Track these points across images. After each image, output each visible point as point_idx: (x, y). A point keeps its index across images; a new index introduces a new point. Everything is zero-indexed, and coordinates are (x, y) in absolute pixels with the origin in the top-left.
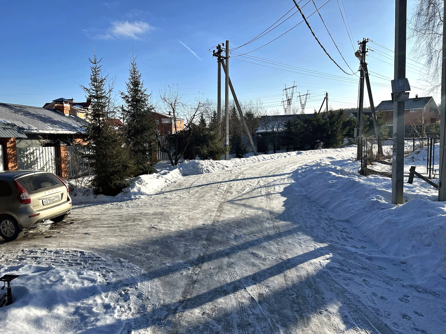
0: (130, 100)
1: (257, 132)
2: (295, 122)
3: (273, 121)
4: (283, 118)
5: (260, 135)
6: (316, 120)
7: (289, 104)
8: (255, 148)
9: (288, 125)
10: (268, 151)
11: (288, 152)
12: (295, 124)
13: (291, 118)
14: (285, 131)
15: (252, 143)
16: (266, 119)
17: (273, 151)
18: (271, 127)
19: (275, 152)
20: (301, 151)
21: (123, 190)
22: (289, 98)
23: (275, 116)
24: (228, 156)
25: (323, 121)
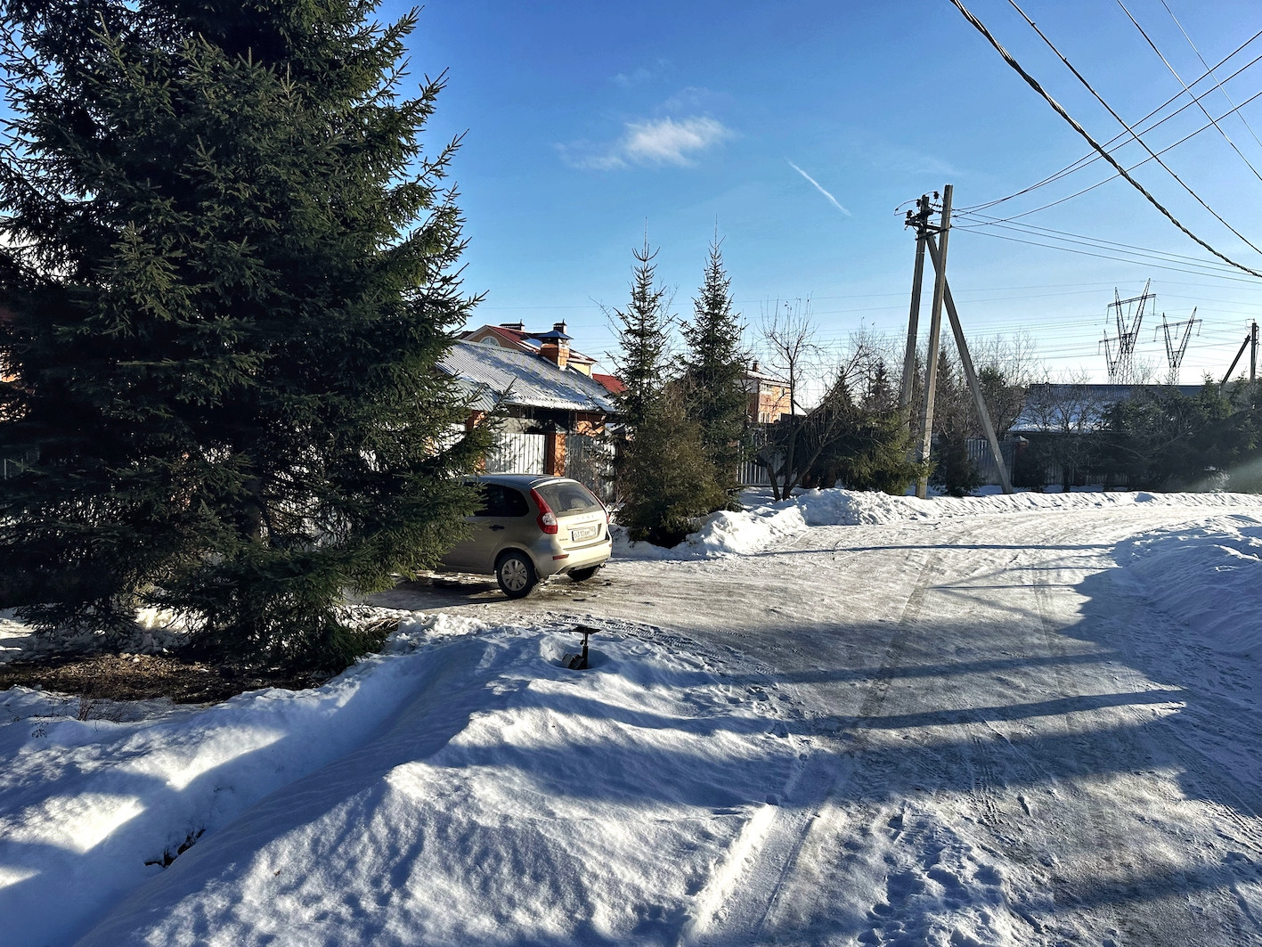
0: (700, 337)
1: (1013, 428)
2: (1138, 406)
3: (1067, 399)
4: (1099, 393)
5: (1023, 439)
6: (1206, 406)
7: (1127, 349)
8: (1006, 475)
9: (1116, 415)
10: (1047, 485)
11: (1107, 494)
12: (1139, 414)
13: (1126, 394)
14: (1103, 434)
15: (998, 458)
16: (1044, 394)
17: (1061, 487)
18: (1060, 416)
19: (1066, 490)
20: (1151, 494)
21: (688, 536)
22: (1129, 331)
23: (1073, 386)
24: (924, 488)
25: (1232, 411)
